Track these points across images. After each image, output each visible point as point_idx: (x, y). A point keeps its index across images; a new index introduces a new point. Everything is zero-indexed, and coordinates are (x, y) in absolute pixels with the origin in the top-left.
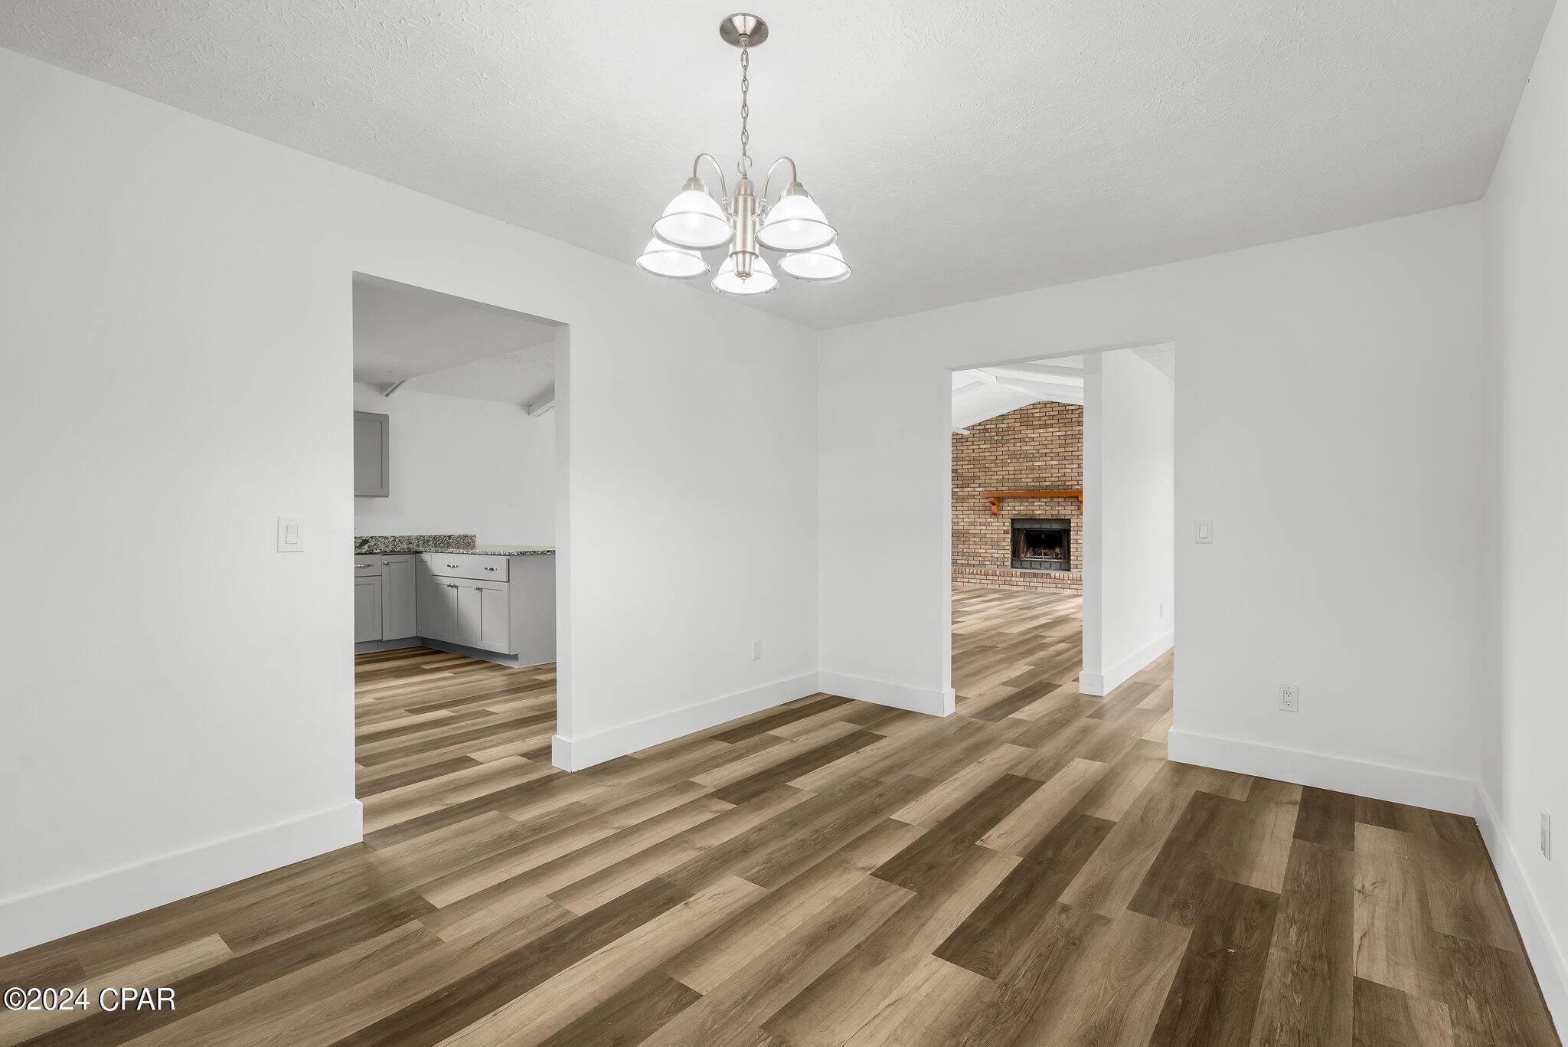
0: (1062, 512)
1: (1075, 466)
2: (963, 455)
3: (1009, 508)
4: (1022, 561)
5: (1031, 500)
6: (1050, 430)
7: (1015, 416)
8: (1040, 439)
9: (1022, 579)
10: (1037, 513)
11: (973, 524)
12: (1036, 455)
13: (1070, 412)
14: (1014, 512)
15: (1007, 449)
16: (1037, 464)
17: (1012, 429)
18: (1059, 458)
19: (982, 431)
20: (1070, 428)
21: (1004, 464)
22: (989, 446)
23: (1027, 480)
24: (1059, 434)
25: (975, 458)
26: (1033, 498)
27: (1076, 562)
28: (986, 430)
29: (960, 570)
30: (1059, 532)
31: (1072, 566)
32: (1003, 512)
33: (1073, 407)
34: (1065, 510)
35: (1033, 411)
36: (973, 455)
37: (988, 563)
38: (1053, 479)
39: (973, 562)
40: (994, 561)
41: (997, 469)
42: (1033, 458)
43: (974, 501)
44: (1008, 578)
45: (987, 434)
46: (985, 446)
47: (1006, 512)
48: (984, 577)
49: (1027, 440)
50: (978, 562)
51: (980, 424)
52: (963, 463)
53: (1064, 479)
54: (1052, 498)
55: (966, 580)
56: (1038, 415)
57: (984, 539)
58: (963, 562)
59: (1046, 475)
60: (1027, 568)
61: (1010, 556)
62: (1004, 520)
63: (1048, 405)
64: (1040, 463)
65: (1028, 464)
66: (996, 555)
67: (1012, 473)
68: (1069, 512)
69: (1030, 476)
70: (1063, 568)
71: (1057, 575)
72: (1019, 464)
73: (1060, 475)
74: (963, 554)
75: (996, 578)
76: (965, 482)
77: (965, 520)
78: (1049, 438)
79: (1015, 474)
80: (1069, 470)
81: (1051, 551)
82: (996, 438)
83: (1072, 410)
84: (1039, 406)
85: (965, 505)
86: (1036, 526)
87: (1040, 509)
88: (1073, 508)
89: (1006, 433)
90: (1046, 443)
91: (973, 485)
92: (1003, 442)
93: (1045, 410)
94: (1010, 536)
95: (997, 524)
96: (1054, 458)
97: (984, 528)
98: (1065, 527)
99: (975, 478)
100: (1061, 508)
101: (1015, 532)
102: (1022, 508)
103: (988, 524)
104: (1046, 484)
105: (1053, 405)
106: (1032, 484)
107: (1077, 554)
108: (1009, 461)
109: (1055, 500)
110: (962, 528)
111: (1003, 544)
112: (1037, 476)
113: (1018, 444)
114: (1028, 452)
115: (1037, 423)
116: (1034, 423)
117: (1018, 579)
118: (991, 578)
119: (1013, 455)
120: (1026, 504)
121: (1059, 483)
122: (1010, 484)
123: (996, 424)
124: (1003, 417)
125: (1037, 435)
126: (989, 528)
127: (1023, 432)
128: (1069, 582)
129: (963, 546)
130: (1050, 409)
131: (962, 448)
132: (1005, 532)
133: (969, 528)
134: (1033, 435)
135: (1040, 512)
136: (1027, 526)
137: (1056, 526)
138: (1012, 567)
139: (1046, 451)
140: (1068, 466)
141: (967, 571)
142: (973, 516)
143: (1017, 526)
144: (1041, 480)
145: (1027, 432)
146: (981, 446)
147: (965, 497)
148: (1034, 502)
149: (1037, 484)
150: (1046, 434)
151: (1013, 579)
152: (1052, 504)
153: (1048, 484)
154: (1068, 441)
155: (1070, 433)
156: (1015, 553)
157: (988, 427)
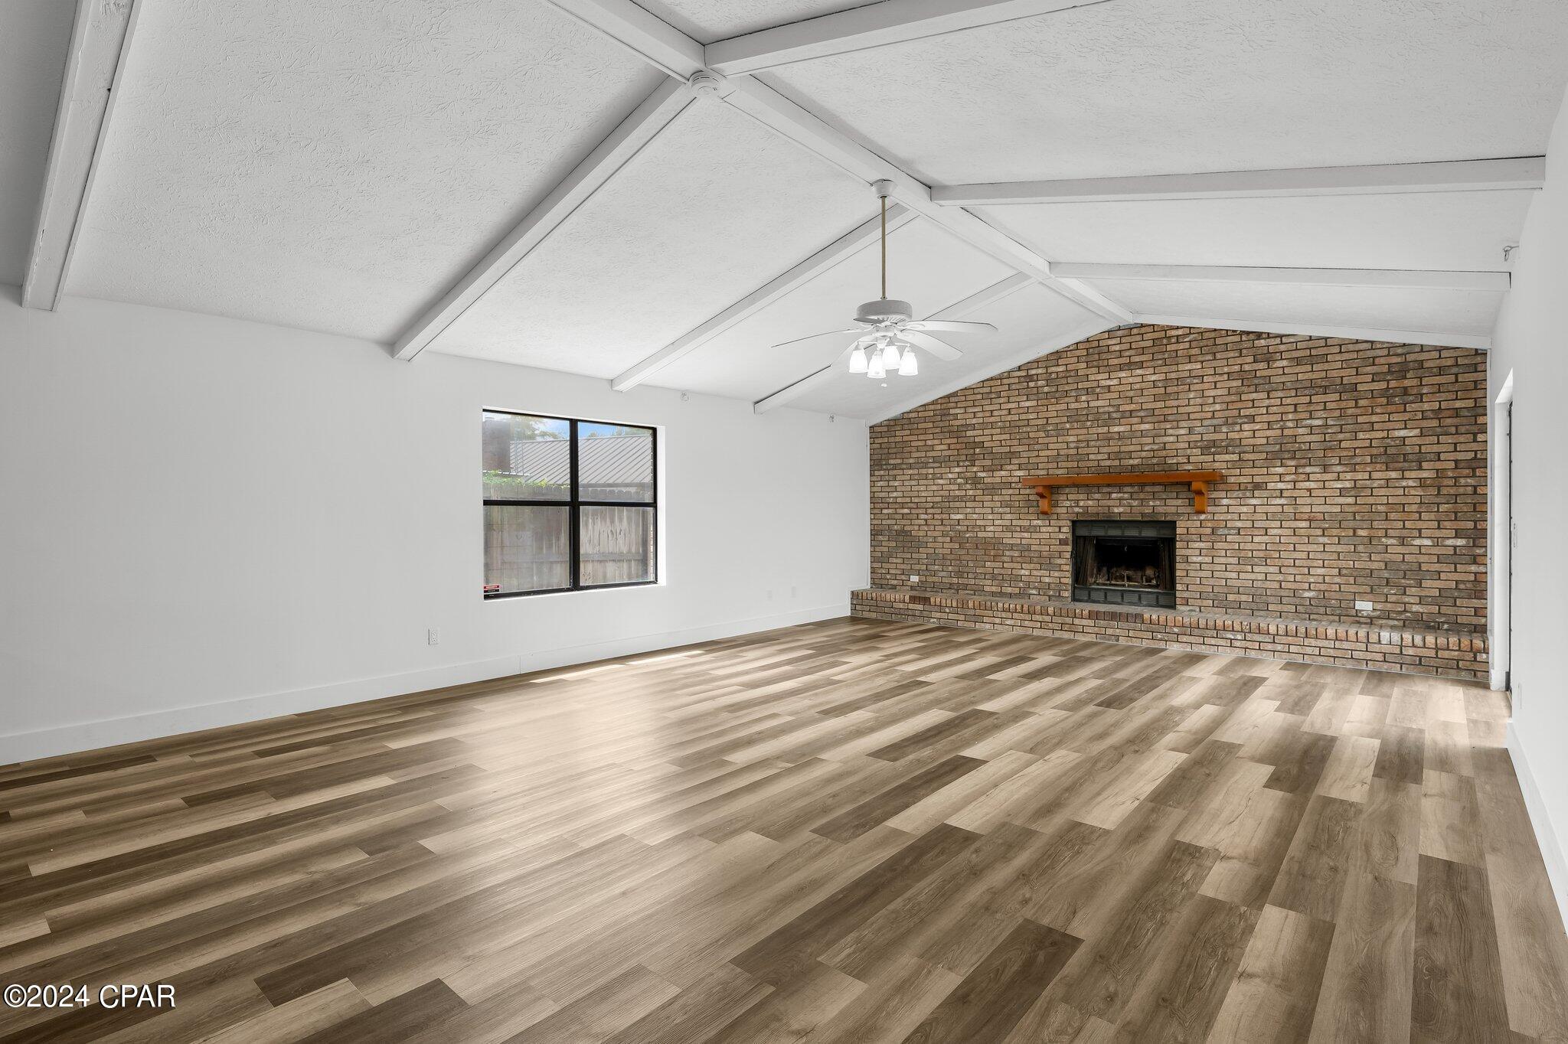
0: (1161, 510)
1: (1182, 432)
2: (992, 419)
3: (1068, 504)
4: (1090, 591)
5: (1105, 490)
6: (1139, 372)
7: (1078, 353)
8: (1121, 388)
9: (1091, 622)
10: (1116, 510)
11: (1009, 529)
12: (1114, 415)
13: (1173, 340)
14: (1077, 510)
15: (1064, 407)
16: (1116, 429)
17: (1072, 374)
18: (1155, 419)
19: (1022, 379)
20: (1174, 368)
21: (1060, 431)
22: (1034, 403)
23: (1099, 457)
24: (1154, 378)
25: (1013, 424)
26: (1109, 485)
27: (1186, 595)
28: (1030, 378)
29: (989, 604)
30: (1154, 543)
31: (1178, 601)
32: (1059, 510)
33: (1180, 332)
34: (1169, 506)
35: (1110, 342)
36: (1009, 418)
37: (1034, 592)
38: (1144, 454)
39: (1009, 590)
40: (1044, 589)
41: (1046, 440)
42: (1109, 420)
43: (1010, 492)
44: (1069, 620)
45: (1032, 384)
46: (1028, 404)
47: (1064, 510)
48: (1028, 617)
49: (1098, 390)
50: (1017, 591)
51: (1019, 368)
52: (994, 431)
53: (1164, 453)
54: (1143, 485)
56: (1117, 348)
57: (1026, 553)
58: (994, 589)
59: (1132, 448)
60: (1098, 602)
61: (1069, 581)
62: (1061, 523)
63: (1135, 331)
64: (1122, 429)
65: (1100, 430)
66: (1047, 580)
67: (1072, 445)
68: (1173, 510)
69: (1105, 450)
70: (1160, 604)
71: (1154, 617)
72: (1085, 431)
73: (1155, 447)
74: (994, 577)
75: (1048, 619)
76: (996, 462)
77: (997, 522)
78: (1137, 386)
79: (1078, 448)
80: (1172, 439)
81: (1140, 574)
82: (1046, 389)
83: (1177, 336)
84: (1120, 333)
85: (996, 498)
86: (1114, 532)
87: (1121, 505)
88: (1179, 502)
89: (1064, 381)
90: (1131, 394)
91: (1009, 467)
92: (1057, 396)
93: (1129, 339)
94: (1069, 548)
95: (1050, 529)
96: (1145, 420)
97: (1026, 535)
98: (1165, 533)
99: (1012, 455)
100: (1158, 503)
101: (1079, 542)
102: (1090, 503)
103: (1036, 529)
104: (1131, 462)
105: (1143, 330)
106: (1108, 463)
107: (1186, 580)
108: (1068, 426)
109: (1148, 489)
110: (990, 535)
111: (1059, 561)
112: (1116, 449)
113: (1084, 398)
114: (1101, 410)
115: (1116, 361)
116: (1111, 362)
117: (1085, 622)
118: (1040, 617)
119: (1075, 417)
120: (1097, 496)
121: (1155, 461)
122: (1070, 464)
123: (1047, 367)
124: (1058, 355)
125: (1115, 382)
126: (1034, 535)
127: (1091, 378)
128: (1176, 630)
129: (994, 565)
130: (1139, 338)
131: (991, 408)
132: (1063, 542)
133: (1002, 535)
134: (1109, 383)
135: (1121, 510)
136: (1099, 532)
137: (1149, 533)
138: (1074, 599)
139: (1133, 407)
140: (1170, 432)
142: (1009, 516)
143: (1083, 532)
144: (1122, 455)
145: (1100, 377)
146: (1022, 404)
147: (996, 486)
148: (1110, 493)
149: (1117, 463)
150: (1131, 380)
151: (1076, 621)
152: (1142, 496)
153: (1136, 462)
154: (1169, 390)
155: (1173, 375)
156: (1079, 577)
157: (1033, 372)
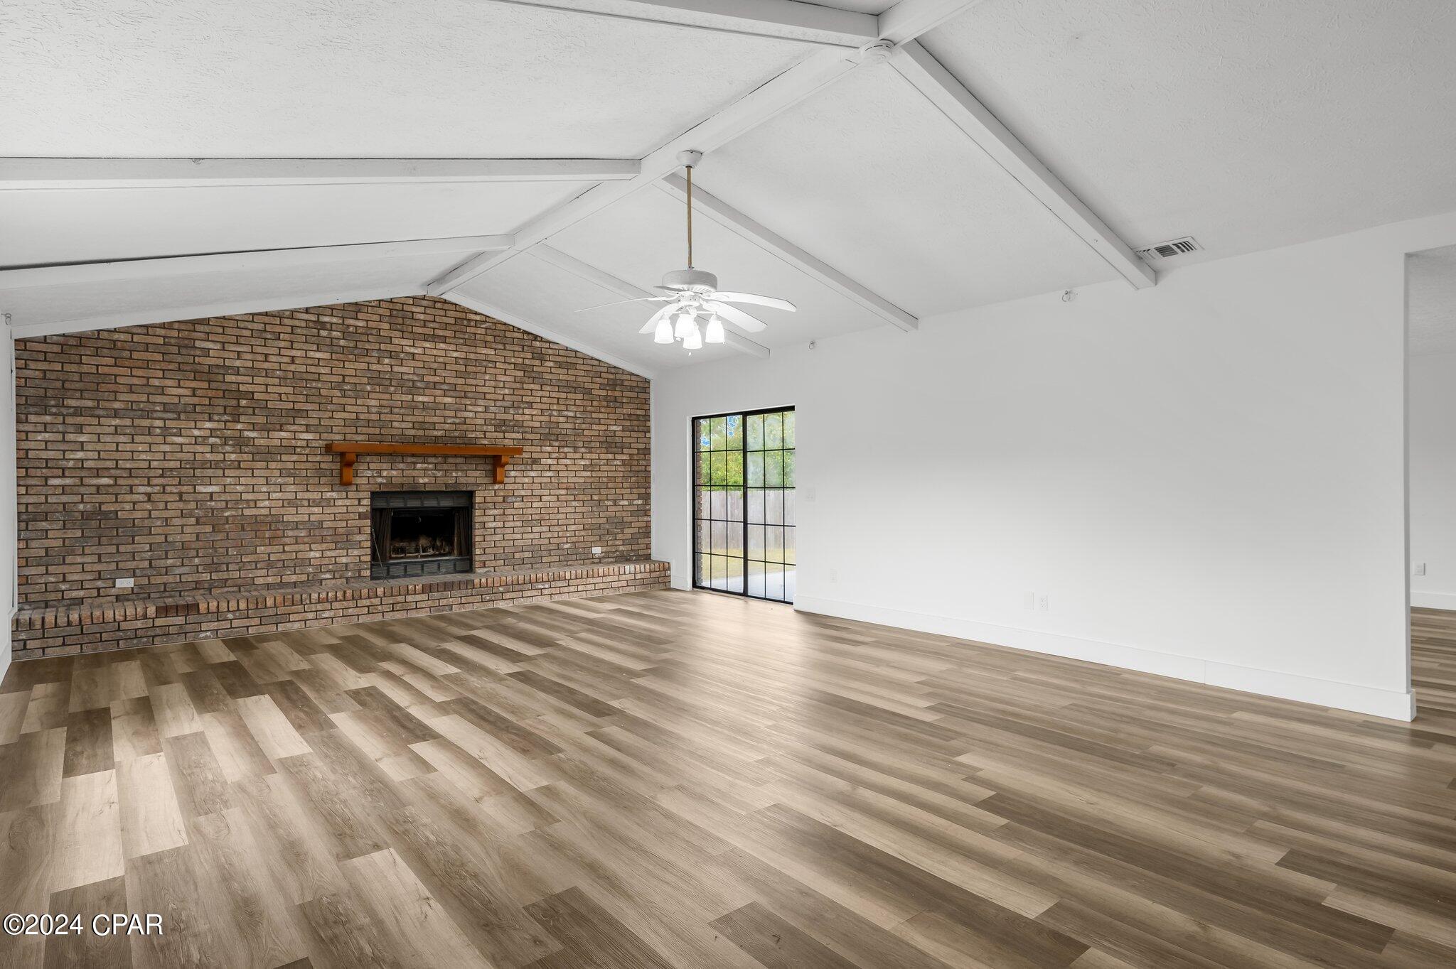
0: (462, 480)
1: (480, 409)
2: (266, 365)
3: (369, 473)
4: (388, 567)
5: (409, 460)
6: (442, 346)
7: (381, 311)
8: (425, 358)
10: (421, 481)
11: (294, 503)
12: (419, 384)
13: (472, 324)
14: (379, 480)
15: (364, 366)
16: (421, 399)
17: (374, 332)
18: (457, 394)
19: (311, 325)
20: (473, 349)
21: (358, 393)
22: (327, 356)
23: (403, 425)
24: (455, 354)
25: (297, 376)
26: (413, 455)
27: (483, 558)
28: (323, 326)
29: (297, 597)
30: (450, 512)
31: (477, 564)
32: (358, 481)
33: (478, 318)
34: (471, 477)
35: (414, 309)
36: (292, 367)
37: (328, 576)
38: (447, 426)
39: (294, 578)
40: (339, 571)
41: (343, 401)
42: (413, 390)
43: (295, 458)
45: (324, 333)
46: (318, 355)
47: (365, 481)
48: (352, 604)
49: (402, 355)
50: (304, 578)
51: (307, 310)
52: (270, 381)
53: (465, 427)
54: (446, 457)
55: (311, 616)
56: (422, 317)
57: (317, 532)
58: (270, 580)
59: (436, 419)
60: (398, 577)
61: (368, 558)
62: (361, 495)
63: (438, 305)
64: (426, 399)
65: (404, 398)
66: (344, 560)
67: (374, 410)
68: (473, 480)
69: (409, 418)
70: (457, 569)
72: (387, 396)
73: (457, 421)
74: (270, 565)
75: (377, 601)
76: (274, 420)
77: (274, 496)
78: (441, 360)
79: (380, 413)
80: (471, 415)
82: (342, 343)
83: (476, 321)
84: (425, 303)
85: (273, 465)
86: (414, 503)
87: (425, 475)
88: (478, 473)
89: (364, 338)
90: (435, 366)
91: (293, 428)
92: (358, 353)
93: (433, 311)
94: (368, 522)
95: (347, 502)
96: (447, 393)
97: (316, 510)
98: (461, 502)
99: (296, 413)
100: (460, 474)
101: (377, 514)
102: (394, 473)
103: (330, 503)
104: (435, 433)
105: (446, 306)
106: (413, 432)
107: (484, 545)
108: (369, 388)
109: (451, 460)
110: (265, 512)
111: (358, 538)
112: (421, 419)
113: (387, 361)
114: (405, 377)
115: (420, 330)
116: (415, 330)
118: (367, 602)
119: (377, 379)
120: (401, 466)
121: (457, 434)
122: (371, 431)
123: (343, 318)
124: (357, 308)
125: (420, 351)
126: (327, 510)
127: (395, 341)
128: (501, 589)
129: (269, 549)
130: (442, 313)
131: (266, 350)
132: (361, 516)
133: (282, 511)
134: (413, 350)
135: (426, 480)
136: (397, 503)
137: (446, 503)
138: (372, 578)
139: (437, 379)
140: (470, 408)
141: (315, 596)
142: (292, 488)
143: (381, 504)
144: (427, 426)
145: (404, 342)
146: (311, 354)
147: (273, 450)
148: (415, 463)
149: (421, 433)
150: (435, 352)
152: (445, 467)
153: (440, 433)
154: (469, 369)
155: (472, 356)
156: (379, 556)
157: (326, 319)
